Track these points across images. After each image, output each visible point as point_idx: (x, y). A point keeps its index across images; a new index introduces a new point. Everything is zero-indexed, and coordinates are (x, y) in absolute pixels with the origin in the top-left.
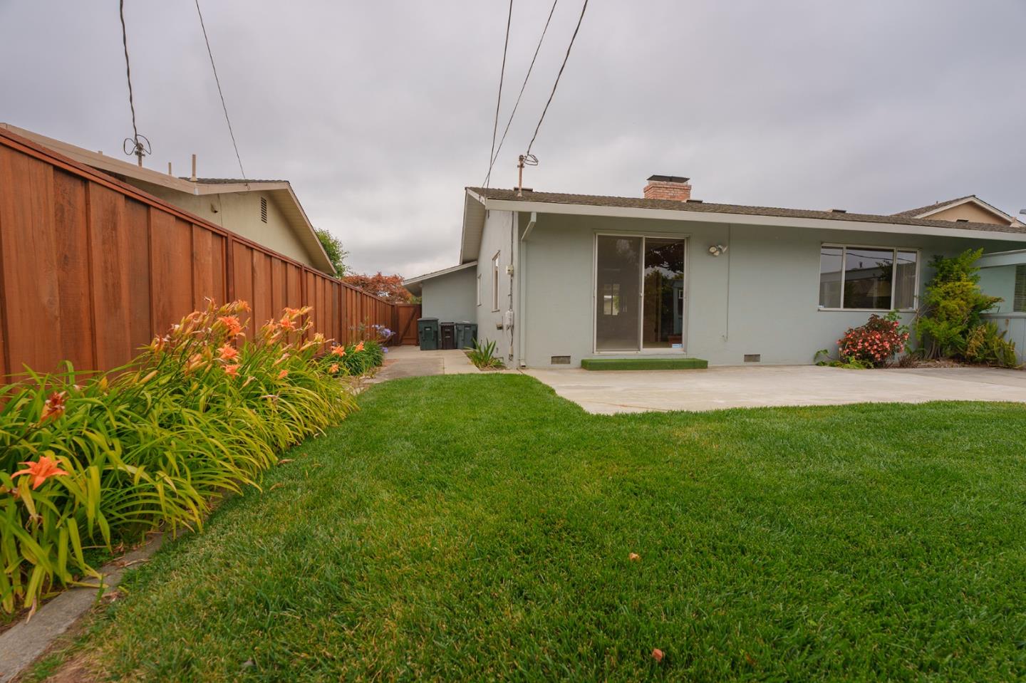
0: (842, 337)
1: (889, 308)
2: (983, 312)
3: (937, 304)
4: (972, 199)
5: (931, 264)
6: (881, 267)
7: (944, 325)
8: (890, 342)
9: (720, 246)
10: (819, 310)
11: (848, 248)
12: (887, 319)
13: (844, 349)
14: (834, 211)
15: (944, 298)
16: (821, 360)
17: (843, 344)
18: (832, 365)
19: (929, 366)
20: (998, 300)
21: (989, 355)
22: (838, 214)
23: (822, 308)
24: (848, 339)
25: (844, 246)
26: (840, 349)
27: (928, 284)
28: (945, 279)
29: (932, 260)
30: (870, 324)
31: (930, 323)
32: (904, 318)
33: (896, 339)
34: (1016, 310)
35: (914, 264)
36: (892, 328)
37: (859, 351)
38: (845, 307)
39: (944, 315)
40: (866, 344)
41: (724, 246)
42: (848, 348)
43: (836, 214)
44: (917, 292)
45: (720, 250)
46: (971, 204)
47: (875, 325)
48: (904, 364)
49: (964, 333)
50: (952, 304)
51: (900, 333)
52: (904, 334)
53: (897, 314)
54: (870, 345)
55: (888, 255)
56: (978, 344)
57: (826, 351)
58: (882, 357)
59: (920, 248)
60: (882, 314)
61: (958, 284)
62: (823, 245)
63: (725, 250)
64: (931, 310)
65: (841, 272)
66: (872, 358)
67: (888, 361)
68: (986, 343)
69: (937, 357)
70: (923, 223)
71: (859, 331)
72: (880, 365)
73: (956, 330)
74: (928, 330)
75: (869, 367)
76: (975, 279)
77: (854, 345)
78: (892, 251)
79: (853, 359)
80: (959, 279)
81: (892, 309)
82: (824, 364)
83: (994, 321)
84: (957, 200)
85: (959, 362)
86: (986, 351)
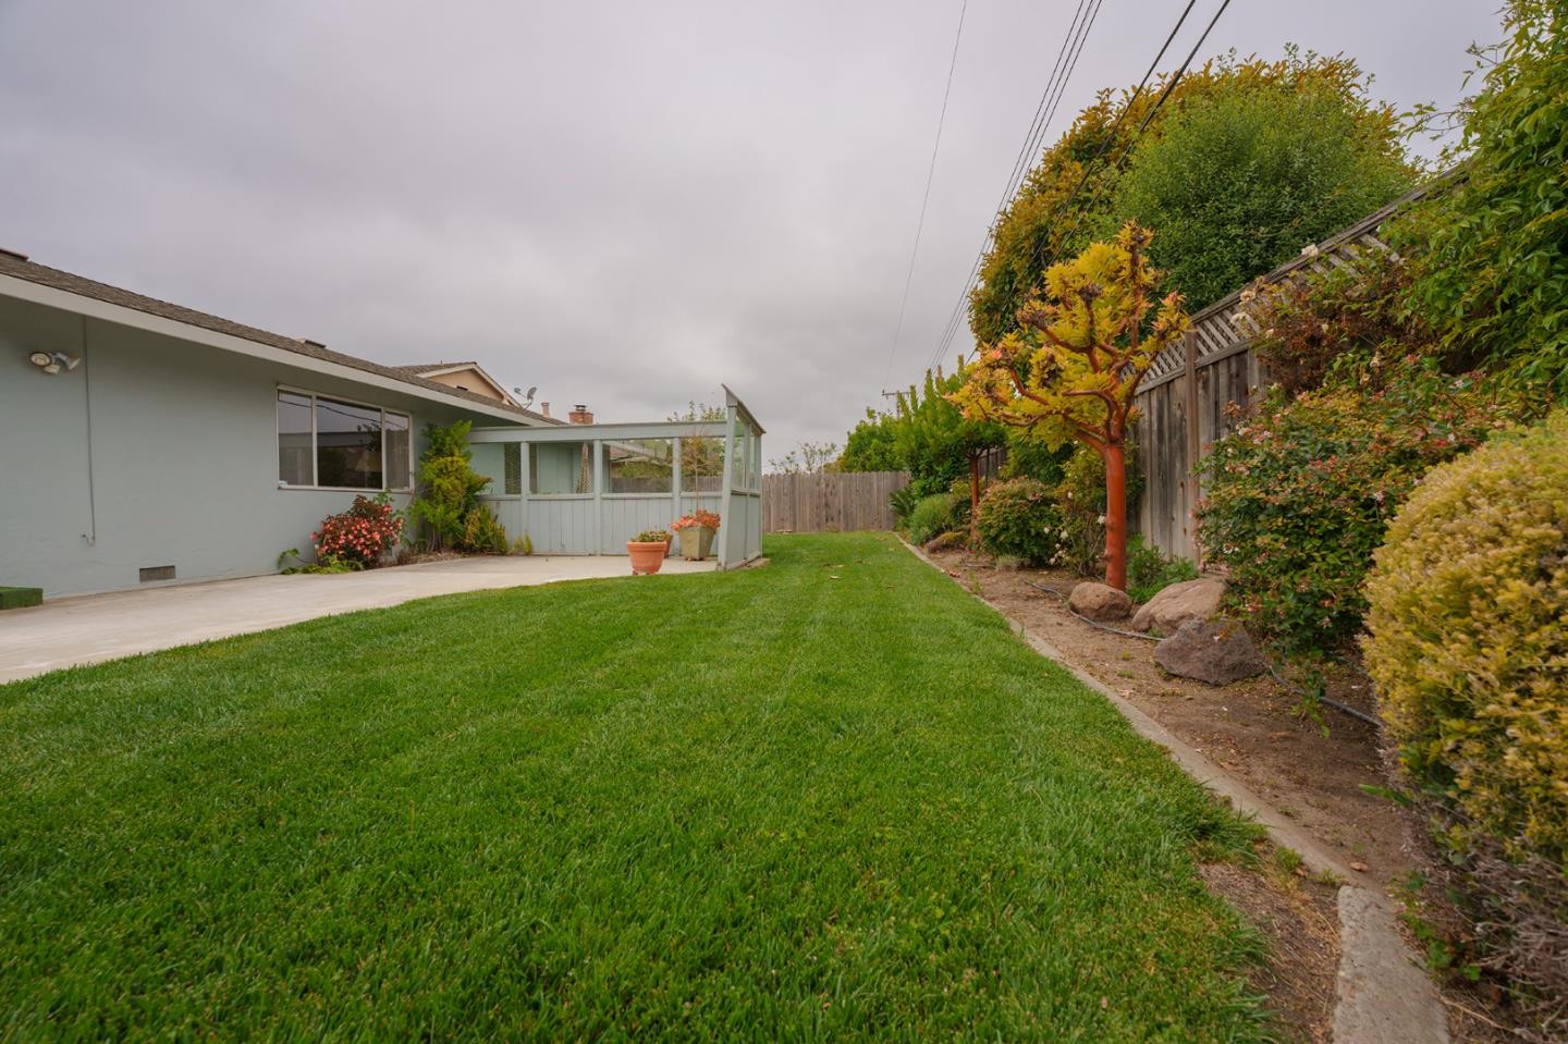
0: (318, 528)
1: (381, 487)
2: (478, 493)
3: (432, 482)
4: (473, 366)
5: (425, 434)
6: (370, 432)
7: (441, 509)
8: (380, 532)
9: (60, 356)
10: (280, 488)
11: (318, 398)
12: (376, 502)
13: (322, 546)
14: (307, 342)
15: (438, 476)
16: (288, 565)
17: (320, 537)
18: (306, 571)
19: (431, 560)
20: (488, 480)
21: (485, 542)
22: (314, 348)
23: (284, 484)
24: (326, 531)
25: (314, 394)
26: (317, 546)
27: (423, 458)
28: (439, 453)
29: (426, 429)
30: (355, 508)
31: (425, 506)
32: (398, 501)
33: (388, 527)
34: (508, 492)
35: (407, 431)
36: (383, 513)
37: (342, 548)
38: (320, 484)
39: (441, 498)
40: (351, 537)
41: (72, 356)
42: (327, 544)
43: (309, 346)
44: (412, 468)
45: (63, 364)
46: (473, 371)
47: (363, 511)
48: (402, 561)
49: (461, 518)
50: (446, 483)
51: (394, 519)
52: (398, 521)
53: (389, 496)
54: (356, 537)
55: (376, 416)
56: (476, 530)
57: (296, 551)
58: (373, 552)
59: (412, 412)
60: (370, 495)
61: (449, 459)
62: (280, 387)
63: (74, 364)
64: (428, 492)
65: (311, 434)
66: (359, 556)
67: (382, 559)
68: (482, 528)
69: (438, 548)
70: (426, 384)
71: (341, 519)
72: (371, 564)
73: (454, 515)
74: (423, 514)
75: (357, 569)
76: (467, 456)
77: (335, 539)
78: (379, 410)
79: (334, 560)
80: (452, 455)
81: (384, 490)
82: (294, 571)
83: (487, 503)
84: (461, 364)
85: (459, 553)
86: (483, 538)
